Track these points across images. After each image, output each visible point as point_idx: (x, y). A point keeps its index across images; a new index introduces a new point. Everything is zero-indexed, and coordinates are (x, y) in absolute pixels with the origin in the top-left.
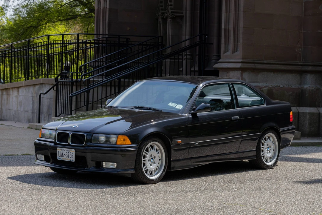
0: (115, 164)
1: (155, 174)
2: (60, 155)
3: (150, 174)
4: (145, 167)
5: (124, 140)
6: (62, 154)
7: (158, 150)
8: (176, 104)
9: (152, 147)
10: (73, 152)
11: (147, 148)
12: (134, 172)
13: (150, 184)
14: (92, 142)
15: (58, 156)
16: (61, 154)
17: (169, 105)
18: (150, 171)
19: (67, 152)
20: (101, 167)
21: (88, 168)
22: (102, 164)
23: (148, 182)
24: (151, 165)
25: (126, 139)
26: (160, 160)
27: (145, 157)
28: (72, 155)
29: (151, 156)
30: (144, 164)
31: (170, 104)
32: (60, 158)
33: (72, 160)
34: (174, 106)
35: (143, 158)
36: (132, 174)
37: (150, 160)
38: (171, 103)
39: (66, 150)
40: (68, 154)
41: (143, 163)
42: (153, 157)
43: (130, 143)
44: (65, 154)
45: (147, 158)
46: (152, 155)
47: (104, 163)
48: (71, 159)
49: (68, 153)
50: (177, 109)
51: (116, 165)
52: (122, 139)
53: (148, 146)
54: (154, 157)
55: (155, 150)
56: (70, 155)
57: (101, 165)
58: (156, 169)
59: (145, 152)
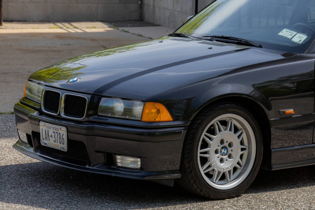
0: (139, 160)
1: (232, 179)
2: (44, 138)
3: (220, 179)
4: (206, 166)
5: (158, 111)
6: (48, 136)
7: (241, 129)
8: (295, 33)
9: (224, 123)
10: (63, 131)
11: (212, 125)
12: (180, 177)
13: (218, 199)
14: (99, 114)
15: (41, 138)
16: (46, 134)
17: (280, 34)
18: (219, 173)
19: (55, 131)
20: (114, 166)
21: (90, 165)
22: (116, 159)
23: (212, 196)
24: (222, 161)
25: (161, 110)
26: (242, 149)
27: (205, 145)
28: (63, 138)
29: (222, 142)
30: (204, 160)
31: (282, 32)
32: (45, 141)
33: (63, 149)
34: (290, 37)
35: (201, 148)
36: (176, 181)
37: (219, 151)
38: (285, 31)
39: (53, 128)
40: (56, 136)
41: (201, 157)
42: (226, 144)
43: (171, 119)
44: (51, 136)
45: (211, 147)
46: (225, 142)
47: (118, 157)
48: (61, 145)
49: (56, 134)
50: (294, 43)
51: (139, 163)
52: (154, 111)
53: (215, 121)
54: (230, 145)
55: (230, 130)
56: (60, 138)
57: (114, 162)
58: (235, 169)
59: (205, 135)
